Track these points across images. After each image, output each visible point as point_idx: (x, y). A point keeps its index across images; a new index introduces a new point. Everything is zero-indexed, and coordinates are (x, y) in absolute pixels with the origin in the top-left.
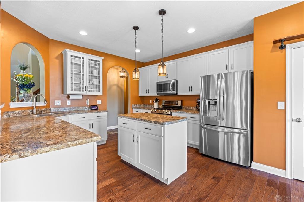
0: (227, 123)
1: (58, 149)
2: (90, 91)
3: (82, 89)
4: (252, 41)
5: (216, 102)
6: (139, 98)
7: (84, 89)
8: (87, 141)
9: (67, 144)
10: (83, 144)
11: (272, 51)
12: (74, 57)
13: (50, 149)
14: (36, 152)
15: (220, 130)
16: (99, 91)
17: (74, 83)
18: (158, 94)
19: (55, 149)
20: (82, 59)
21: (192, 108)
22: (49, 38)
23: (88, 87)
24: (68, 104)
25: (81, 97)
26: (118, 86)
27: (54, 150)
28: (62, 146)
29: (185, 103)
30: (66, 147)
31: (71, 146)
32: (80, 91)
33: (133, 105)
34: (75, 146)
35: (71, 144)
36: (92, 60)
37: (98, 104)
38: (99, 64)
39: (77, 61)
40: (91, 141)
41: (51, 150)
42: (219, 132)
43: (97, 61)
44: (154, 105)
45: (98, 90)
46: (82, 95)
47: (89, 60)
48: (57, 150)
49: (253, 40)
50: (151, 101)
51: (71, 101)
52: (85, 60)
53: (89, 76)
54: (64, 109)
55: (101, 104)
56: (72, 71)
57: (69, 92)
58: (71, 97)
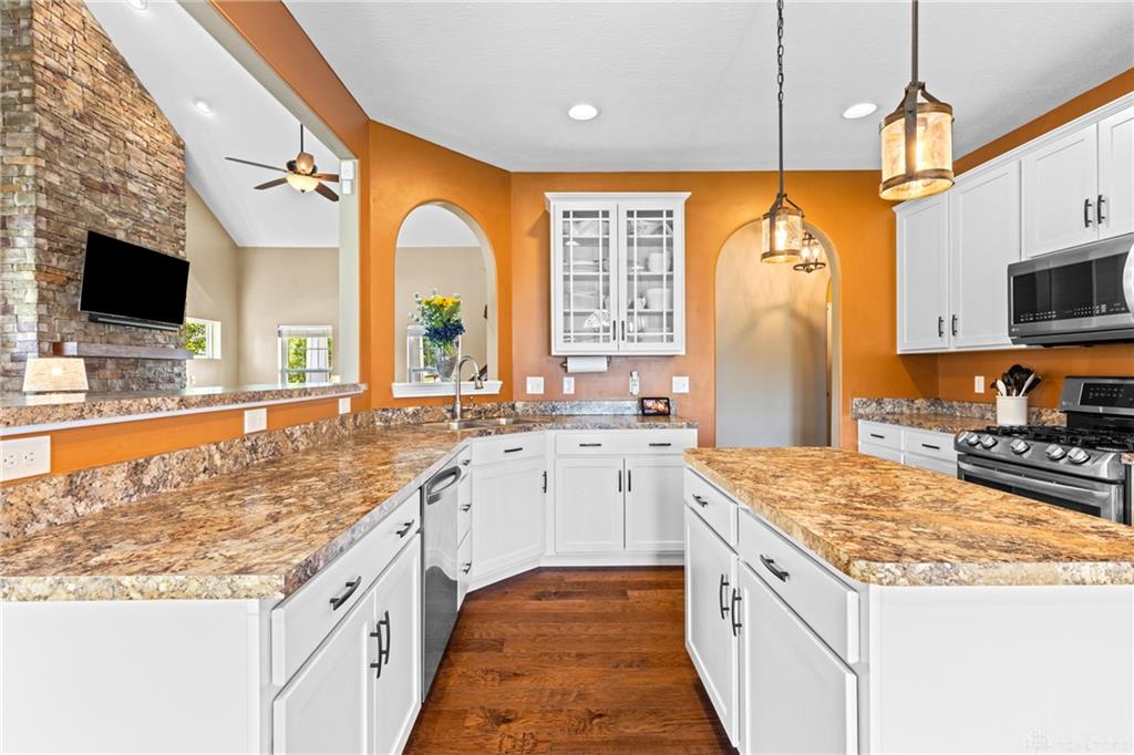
1: (81, 598)
2: (631, 339)
3: (601, 334)
6: (904, 369)
8: (211, 586)
9: (119, 584)
10: (188, 597)
12: (577, 214)
13: (51, 590)
14: (6, 590)
16: (671, 339)
17: (575, 314)
18: (1017, 337)
19: (69, 592)
20: (601, 219)
22: (511, 170)
23: (623, 323)
24: (565, 392)
25: (602, 365)
26: (793, 314)
27: (65, 596)
28: (96, 584)
30: (114, 597)
31: (133, 595)
32: (597, 340)
33: (856, 400)
34: (152, 598)
35: (133, 586)
36: (641, 214)
37: (674, 391)
38: (671, 224)
39: (585, 229)
40: (229, 592)
41: (54, 596)
43: (659, 214)
44: (995, 404)
45: (665, 334)
46: (610, 357)
47: (630, 214)
48: (77, 599)
50: (980, 384)
51: (573, 379)
52: (612, 218)
53: (630, 278)
54: (554, 409)
55: (686, 390)
56: (567, 268)
57: (559, 348)
58: (572, 365)
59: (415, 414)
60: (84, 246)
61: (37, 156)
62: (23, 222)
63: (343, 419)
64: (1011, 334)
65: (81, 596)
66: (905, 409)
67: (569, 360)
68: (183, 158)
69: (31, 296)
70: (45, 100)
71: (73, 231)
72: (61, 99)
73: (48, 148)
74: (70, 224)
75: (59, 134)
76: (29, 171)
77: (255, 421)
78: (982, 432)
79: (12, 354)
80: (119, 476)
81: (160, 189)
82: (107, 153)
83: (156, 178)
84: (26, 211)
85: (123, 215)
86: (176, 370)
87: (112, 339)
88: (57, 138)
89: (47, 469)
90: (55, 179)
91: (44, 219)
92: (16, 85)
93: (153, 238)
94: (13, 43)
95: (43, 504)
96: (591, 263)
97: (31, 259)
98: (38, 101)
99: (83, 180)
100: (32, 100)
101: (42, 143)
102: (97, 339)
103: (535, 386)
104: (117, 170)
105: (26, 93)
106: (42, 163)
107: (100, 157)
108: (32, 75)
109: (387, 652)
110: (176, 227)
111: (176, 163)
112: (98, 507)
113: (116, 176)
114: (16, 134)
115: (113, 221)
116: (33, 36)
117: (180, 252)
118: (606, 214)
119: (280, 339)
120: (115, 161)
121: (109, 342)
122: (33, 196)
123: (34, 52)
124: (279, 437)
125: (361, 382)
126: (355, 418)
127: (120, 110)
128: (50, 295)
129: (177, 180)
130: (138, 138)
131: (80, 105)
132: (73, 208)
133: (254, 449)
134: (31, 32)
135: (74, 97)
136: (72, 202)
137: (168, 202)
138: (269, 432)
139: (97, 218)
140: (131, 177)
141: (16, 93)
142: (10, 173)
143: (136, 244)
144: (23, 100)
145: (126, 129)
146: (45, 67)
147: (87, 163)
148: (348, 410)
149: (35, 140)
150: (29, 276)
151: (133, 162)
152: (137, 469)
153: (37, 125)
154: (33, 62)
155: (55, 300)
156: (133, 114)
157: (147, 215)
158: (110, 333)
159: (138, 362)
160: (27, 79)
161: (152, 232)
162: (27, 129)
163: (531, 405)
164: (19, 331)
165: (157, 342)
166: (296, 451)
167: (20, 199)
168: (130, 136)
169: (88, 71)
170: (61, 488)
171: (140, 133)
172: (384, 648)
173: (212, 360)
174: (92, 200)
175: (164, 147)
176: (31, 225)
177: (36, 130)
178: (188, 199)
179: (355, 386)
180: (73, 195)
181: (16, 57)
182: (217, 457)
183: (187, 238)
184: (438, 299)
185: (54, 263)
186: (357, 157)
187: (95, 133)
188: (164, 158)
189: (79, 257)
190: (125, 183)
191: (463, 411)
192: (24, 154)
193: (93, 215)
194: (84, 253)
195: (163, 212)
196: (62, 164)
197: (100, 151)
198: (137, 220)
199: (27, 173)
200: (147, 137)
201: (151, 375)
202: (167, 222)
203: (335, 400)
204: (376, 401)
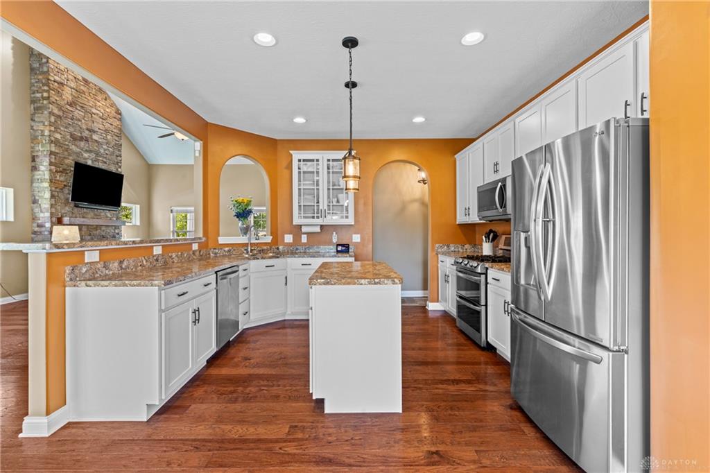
3: (315, 215)
6: (459, 231)
7: (320, 215)
10: (141, 286)
12: (304, 160)
16: (347, 217)
17: (303, 206)
20: (315, 163)
22: (277, 138)
23: (325, 209)
24: (303, 241)
25: (318, 229)
33: (437, 245)
34: (132, 286)
36: (334, 160)
37: (353, 241)
39: (309, 167)
45: (344, 215)
46: (322, 226)
47: (329, 160)
51: (306, 236)
52: (320, 162)
53: (329, 189)
54: (297, 249)
55: (359, 241)
56: (299, 185)
57: (296, 221)
58: (304, 229)
59: (229, 251)
60: (72, 169)
61: (50, 125)
62: (44, 158)
63: (194, 252)
64: (478, 216)
65: (116, 286)
66: (460, 250)
67: (303, 227)
68: (120, 120)
69: (47, 195)
70: (54, 97)
71: (67, 161)
72: (61, 96)
73: (55, 121)
74: (65, 158)
75: (61, 113)
76: (47, 133)
77: (158, 250)
78: (464, 258)
79: (38, 224)
80: (116, 264)
81: (109, 137)
82: (83, 121)
83: (107, 131)
84: (45, 153)
85: (90, 151)
86: (117, 231)
87: (85, 215)
88: (59, 116)
89: (98, 260)
90: (58, 136)
91: (53, 157)
92: (40, 91)
93: (105, 163)
94: (39, 70)
95: (98, 269)
96: (311, 182)
97: (47, 176)
98: (51, 98)
99: (72, 135)
100: (48, 98)
101: (53, 119)
102: (78, 215)
103: (289, 238)
104: (88, 129)
105: (45, 95)
106: (53, 129)
107: (80, 123)
108: (49, 86)
109: (198, 320)
110: (117, 156)
111: (117, 123)
112: (111, 272)
113: (87, 132)
114: (39, 115)
115: (86, 155)
116: (48, 67)
117: (119, 169)
118: (318, 160)
119: (171, 215)
120: (87, 124)
121: (83, 217)
122: (48, 145)
123: (49, 74)
124: (166, 256)
125: (204, 236)
126: (200, 251)
127: (89, 98)
128: (56, 194)
129: (118, 132)
130: (98, 112)
131: (70, 98)
132: (67, 150)
133: (157, 260)
134: (48, 65)
135: (68, 94)
136: (66, 147)
137: (113, 143)
138: (163, 255)
139: (78, 154)
140: (94, 132)
141: (40, 94)
142: (37, 134)
143: (97, 166)
144: (43, 98)
145: (92, 107)
146: (54, 81)
147: (73, 127)
148: (197, 248)
149: (50, 117)
150: (46, 185)
151: (95, 124)
152: (121, 262)
153: (50, 110)
154: (49, 79)
155: (58, 196)
156: (96, 99)
157: (102, 151)
158: (85, 212)
159: (98, 227)
160: (46, 88)
161: (105, 160)
162: (46, 112)
163: (286, 247)
164: (41, 212)
165: (107, 217)
166: (173, 262)
167: (42, 147)
168: (94, 111)
169: (74, 81)
170: (102, 265)
171: (99, 109)
172: (197, 318)
173: (135, 226)
174: (76, 145)
175: (111, 115)
176: (47, 159)
177: (50, 113)
178: (123, 142)
179: (200, 238)
180: (67, 143)
181: (40, 77)
182: (144, 261)
183: (122, 161)
184: (240, 200)
185: (58, 178)
186: (201, 140)
187: (77, 111)
188: (110, 121)
189: (70, 174)
190: (91, 135)
191: (251, 250)
192: (44, 125)
193: (76, 153)
194: (73, 173)
195: (110, 149)
196: (62, 129)
197: (79, 120)
198: (98, 154)
199: (46, 134)
200: (102, 111)
201: (104, 234)
202: (112, 154)
203: (191, 244)
204: (211, 245)
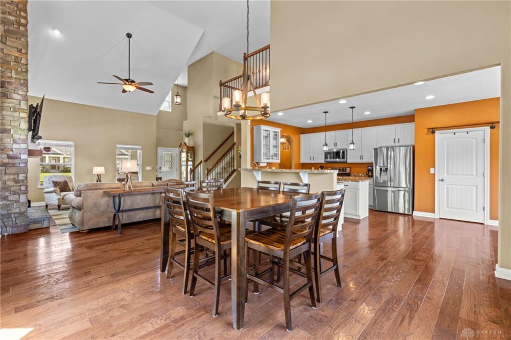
0: (394, 184)
4: (414, 123)
5: (387, 169)
7: (270, 158)
11: (427, 134)
15: (389, 189)
18: (325, 161)
21: (360, 175)
25: (266, 165)
29: (353, 170)
32: (268, 159)
42: (387, 191)
43: (277, 132)
47: (273, 132)
49: (414, 121)
58: (261, 165)
